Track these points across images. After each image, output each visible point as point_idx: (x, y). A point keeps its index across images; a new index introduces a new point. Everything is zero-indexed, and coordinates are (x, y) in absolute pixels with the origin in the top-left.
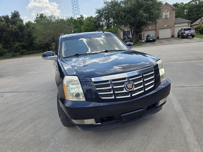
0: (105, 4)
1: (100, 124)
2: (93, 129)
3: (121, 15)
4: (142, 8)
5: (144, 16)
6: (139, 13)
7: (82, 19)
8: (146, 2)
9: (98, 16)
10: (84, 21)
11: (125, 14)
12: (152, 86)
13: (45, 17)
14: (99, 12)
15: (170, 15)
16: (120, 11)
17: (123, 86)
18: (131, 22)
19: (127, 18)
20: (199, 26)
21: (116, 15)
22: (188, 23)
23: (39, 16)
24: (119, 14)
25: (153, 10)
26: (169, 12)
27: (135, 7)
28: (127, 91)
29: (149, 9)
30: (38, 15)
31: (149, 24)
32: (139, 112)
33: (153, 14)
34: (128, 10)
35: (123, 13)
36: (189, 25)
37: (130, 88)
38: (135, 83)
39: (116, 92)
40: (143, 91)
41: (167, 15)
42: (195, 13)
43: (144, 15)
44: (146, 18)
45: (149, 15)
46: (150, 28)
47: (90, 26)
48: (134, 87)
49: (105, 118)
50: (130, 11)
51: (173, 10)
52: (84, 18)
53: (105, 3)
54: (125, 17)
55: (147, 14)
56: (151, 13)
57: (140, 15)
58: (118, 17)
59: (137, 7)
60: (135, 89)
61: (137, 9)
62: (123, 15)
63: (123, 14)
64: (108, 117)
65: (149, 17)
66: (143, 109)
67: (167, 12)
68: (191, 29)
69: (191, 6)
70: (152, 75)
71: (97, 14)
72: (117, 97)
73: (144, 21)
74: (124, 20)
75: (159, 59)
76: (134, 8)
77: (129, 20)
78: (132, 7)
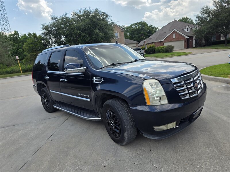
1: (178, 126)
3: (76, 33)
4: (97, 28)
6: (94, 32)
7: (16, 36)
8: (100, 22)
9: (45, 32)
10: (19, 38)
11: (80, 32)
14: (46, 28)
15: (120, 36)
16: (74, 29)
17: (192, 85)
18: (87, 41)
20: (144, 47)
21: (70, 32)
22: (136, 44)
24: (72, 31)
25: (107, 30)
26: (118, 33)
28: (195, 90)
33: (108, 34)
34: (82, 28)
36: (137, 45)
39: (189, 92)
41: (117, 36)
43: (100, 34)
44: (101, 38)
50: (85, 30)
51: (122, 31)
52: (20, 34)
53: (53, 18)
54: (80, 35)
55: (103, 34)
56: (106, 33)
57: (95, 35)
58: (72, 35)
59: (92, 26)
61: (92, 28)
63: (78, 32)
65: (104, 36)
67: (117, 33)
68: (141, 49)
69: (133, 30)
76: (89, 26)
77: (85, 39)
78: (86, 26)
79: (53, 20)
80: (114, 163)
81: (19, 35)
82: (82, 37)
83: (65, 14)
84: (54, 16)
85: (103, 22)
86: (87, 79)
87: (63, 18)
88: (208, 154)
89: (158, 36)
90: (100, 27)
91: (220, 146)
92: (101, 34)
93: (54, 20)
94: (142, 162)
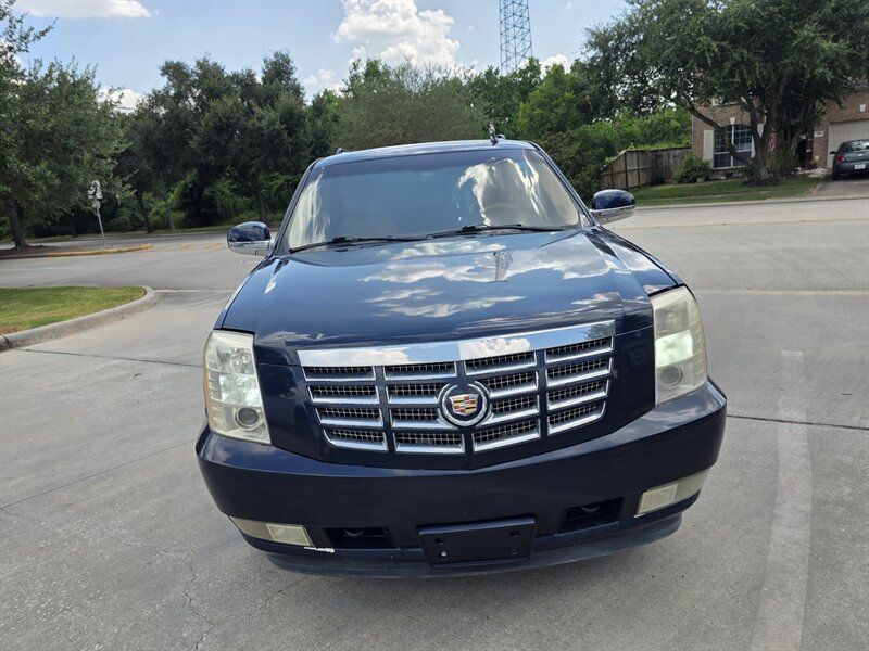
0: (632, 3)
1: (332, 551)
2: (312, 567)
3: (702, 53)
4: (816, 15)
5: (823, 50)
6: (795, 36)
7: (532, 77)
9: (593, 59)
11: (721, 48)
12: (594, 417)
13: (387, 72)
14: (600, 40)
16: (699, 33)
17: (434, 401)
18: (749, 83)
19: (733, 66)
23: (362, 69)
24: (690, 46)
27: (776, 9)
28: (450, 427)
29: (852, 19)
30: (355, 68)
31: (853, 91)
32: (514, 531)
34: (738, 29)
35: (715, 40)
37: (462, 411)
38: (493, 395)
39: (396, 425)
40: (535, 435)
43: (825, 45)
44: (831, 63)
45: (853, 46)
46: (863, 108)
47: (557, 107)
48: (484, 408)
49: (350, 530)
50: (751, 32)
55: (842, 44)
56: (863, 38)
57: (801, 50)
59: (791, 11)
60: (492, 420)
61: (789, 19)
62: (713, 51)
63: (714, 44)
64: (368, 530)
66: (532, 522)
70: (601, 361)
71: (592, 53)
72: (400, 449)
73: (823, 74)
74: (717, 74)
75: (677, 286)
76: (772, 14)
77: (741, 74)
78: (759, 13)
81: (539, 73)
82: (728, 65)
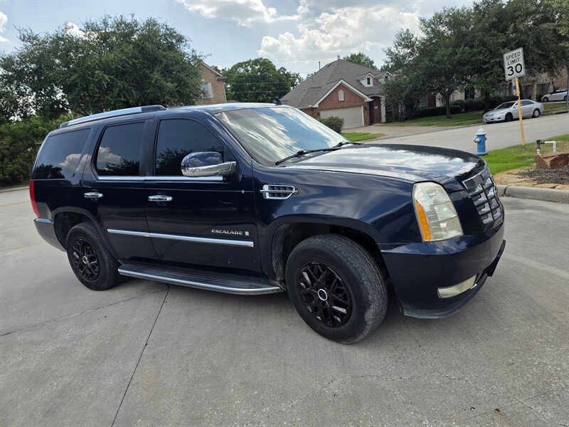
0: (23, 40)
1: (476, 285)
3: (100, 81)
4: (157, 68)
5: (167, 87)
6: (151, 78)
8: (165, 53)
9: (3, 76)
11: (110, 78)
14: (6, 63)
15: (215, 91)
16: (95, 69)
19: (120, 91)
21: (83, 78)
24: (89, 75)
25: (182, 75)
26: (210, 84)
27: (137, 61)
33: (186, 85)
34: (117, 68)
35: (106, 74)
41: (208, 92)
42: (251, 94)
44: (171, 94)
50: (125, 72)
51: (218, 80)
53: (24, 37)
54: (111, 87)
56: (181, 83)
57: (154, 86)
58: (87, 85)
59: (143, 63)
61: (144, 67)
62: (107, 81)
63: (107, 77)
65: (178, 91)
67: (206, 83)
69: (239, 77)
74: (111, 95)
76: (134, 63)
77: (125, 97)
78: (127, 62)
79: (26, 44)
80: (352, 383)
82: (116, 90)
83: (63, 28)
84: (29, 32)
85: (171, 54)
86: (243, 192)
87: (57, 39)
88: (542, 337)
89: (305, 95)
90: (165, 65)
91: (554, 319)
92: (169, 84)
93: (29, 44)
94: (416, 372)
